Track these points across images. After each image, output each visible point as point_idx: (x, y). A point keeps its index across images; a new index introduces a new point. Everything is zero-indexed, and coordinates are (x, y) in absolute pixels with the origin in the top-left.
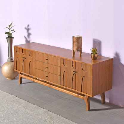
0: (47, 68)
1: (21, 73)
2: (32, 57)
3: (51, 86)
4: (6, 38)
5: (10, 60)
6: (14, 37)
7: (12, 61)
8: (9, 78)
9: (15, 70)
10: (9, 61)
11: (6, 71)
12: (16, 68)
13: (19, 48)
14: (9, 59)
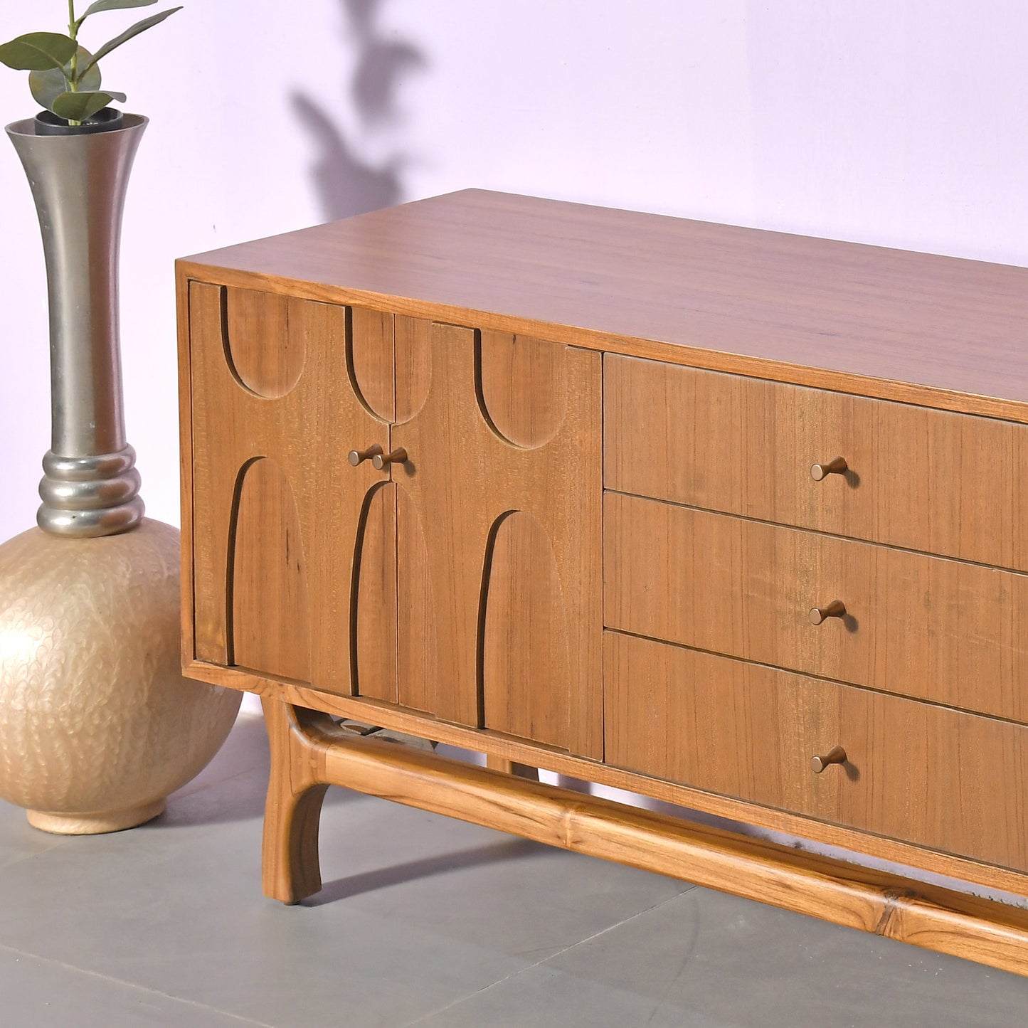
0: (837, 611)
1: (308, 719)
2: (531, 437)
3: (915, 910)
4: (18, 131)
5: (75, 504)
6: (137, 121)
7: (122, 527)
8: (68, 808)
9: (192, 670)
10: (63, 521)
11: (36, 692)
12: (213, 631)
13: (288, 305)
14: (64, 492)
